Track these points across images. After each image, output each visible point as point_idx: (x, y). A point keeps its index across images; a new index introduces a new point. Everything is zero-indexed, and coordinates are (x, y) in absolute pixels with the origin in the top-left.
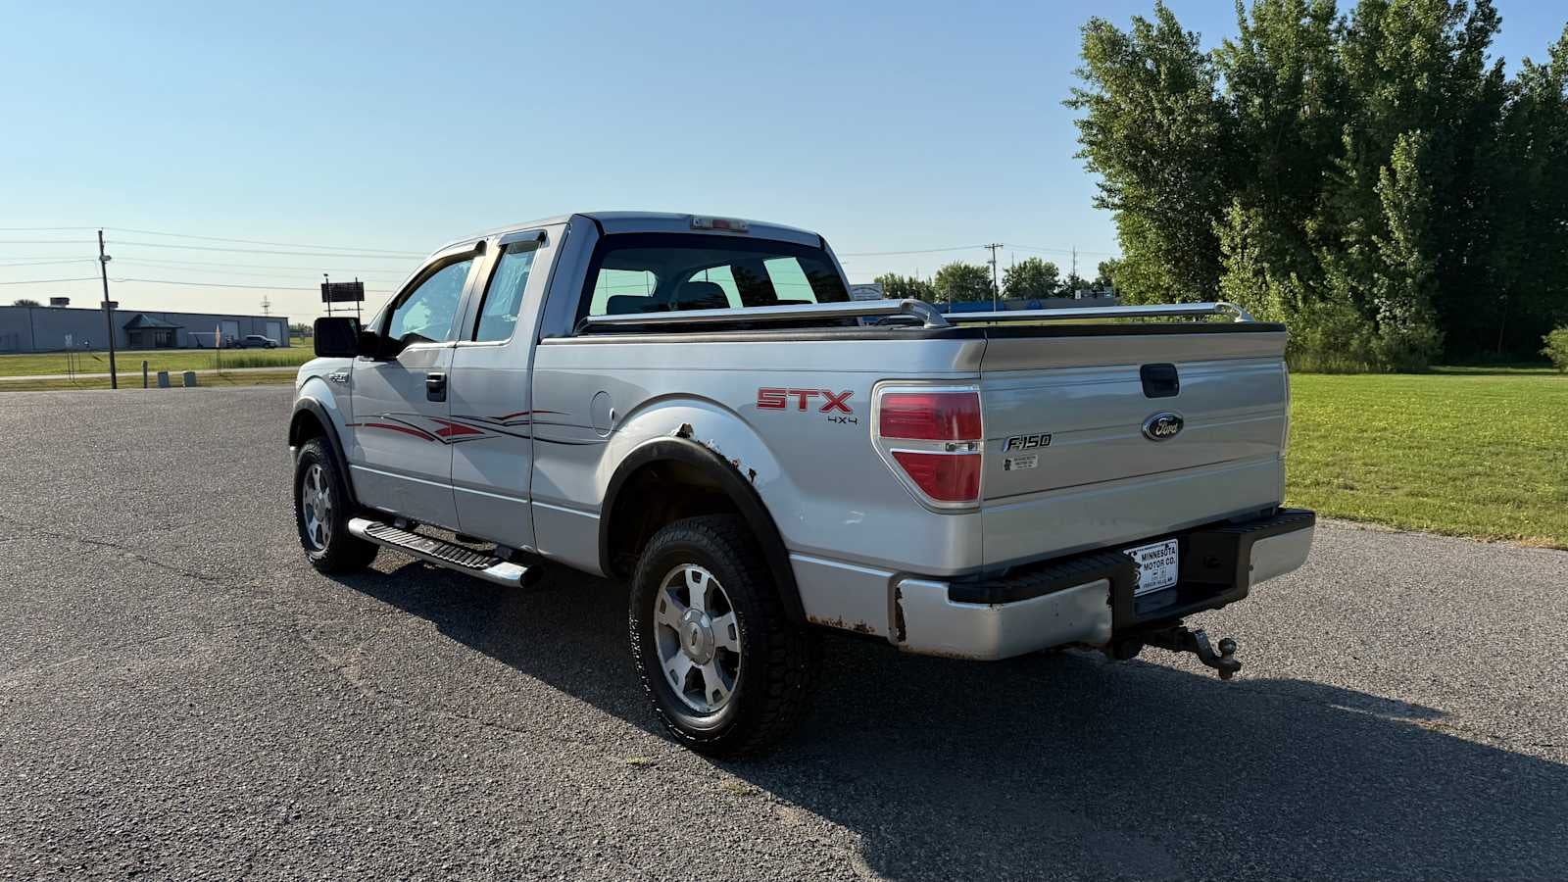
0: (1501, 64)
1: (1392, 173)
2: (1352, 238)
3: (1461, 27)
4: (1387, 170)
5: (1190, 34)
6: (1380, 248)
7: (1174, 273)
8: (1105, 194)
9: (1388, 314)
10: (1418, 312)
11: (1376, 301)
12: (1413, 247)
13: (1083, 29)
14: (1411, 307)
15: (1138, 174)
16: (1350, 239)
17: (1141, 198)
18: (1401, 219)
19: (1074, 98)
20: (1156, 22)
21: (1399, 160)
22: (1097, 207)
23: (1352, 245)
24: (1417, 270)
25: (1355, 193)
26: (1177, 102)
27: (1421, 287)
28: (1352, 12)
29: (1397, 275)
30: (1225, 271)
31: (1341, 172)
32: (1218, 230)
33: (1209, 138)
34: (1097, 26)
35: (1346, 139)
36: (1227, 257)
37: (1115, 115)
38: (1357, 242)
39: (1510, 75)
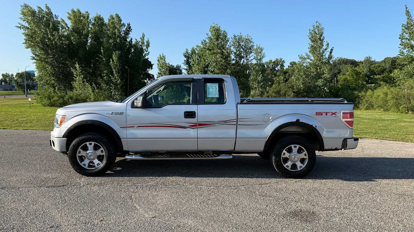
0: (131, 39)
1: (113, 61)
2: (105, 75)
3: (124, 29)
4: (112, 60)
5: (55, 15)
6: (112, 78)
7: (55, 80)
8: (34, 56)
9: (114, 93)
10: (121, 93)
11: (112, 90)
12: (119, 78)
13: (22, 6)
14: (119, 92)
15: (44, 51)
16: (104, 75)
17: (45, 58)
18: (116, 71)
19: (20, 26)
20: (45, 10)
21: (114, 57)
22: (32, 59)
23: (104, 76)
24: (120, 84)
25: (104, 64)
26: (55, 33)
27: (121, 87)
28: (92, 19)
29: (116, 84)
30: (75, 81)
31: (101, 58)
32: (73, 70)
33: (66, 44)
34: (26, 6)
35: (102, 51)
36: (76, 77)
37: (35, 33)
38: (106, 76)
39: (134, 42)
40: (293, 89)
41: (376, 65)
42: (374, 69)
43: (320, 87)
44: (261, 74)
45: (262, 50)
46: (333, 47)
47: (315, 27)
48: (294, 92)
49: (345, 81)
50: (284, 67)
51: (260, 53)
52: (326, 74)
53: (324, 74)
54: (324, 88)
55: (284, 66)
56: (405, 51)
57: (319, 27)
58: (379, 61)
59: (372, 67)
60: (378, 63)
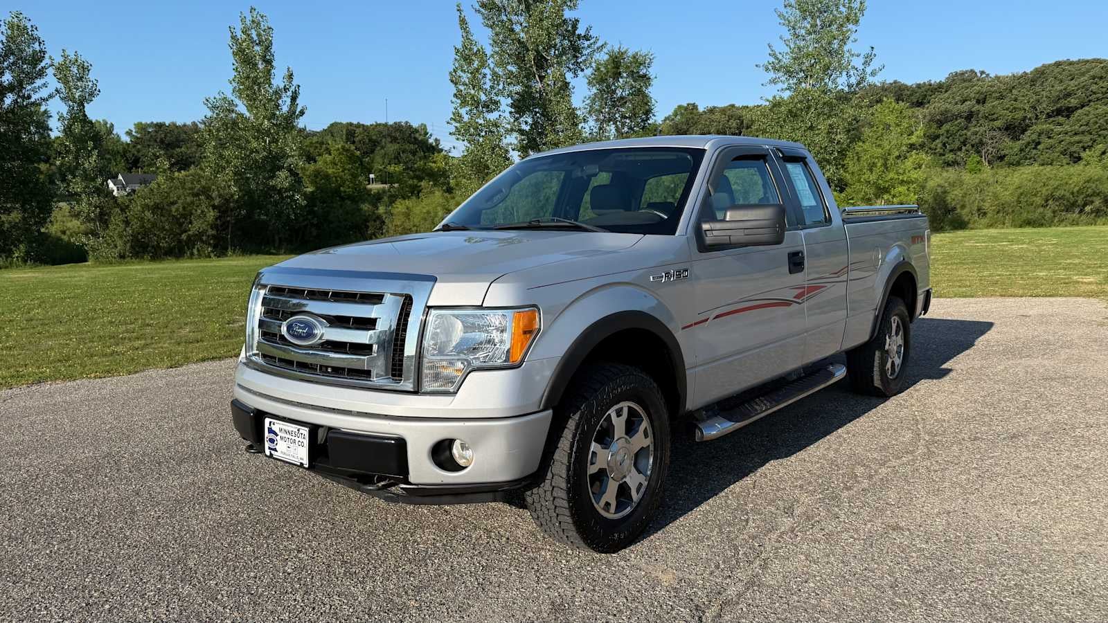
40: (209, 197)
41: (315, 139)
42: (312, 150)
43: (280, 192)
44: (93, 149)
45: (84, 69)
46: (299, 86)
47: (248, 23)
48: (214, 207)
49: (316, 176)
50: (50, 132)
51: (81, 79)
52: (293, 156)
53: (285, 156)
54: (293, 196)
55: (51, 130)
56: (463, 111)
57: (259, 24)
58: (318, 130)
59: (306, 144)
60: (314, 134)
